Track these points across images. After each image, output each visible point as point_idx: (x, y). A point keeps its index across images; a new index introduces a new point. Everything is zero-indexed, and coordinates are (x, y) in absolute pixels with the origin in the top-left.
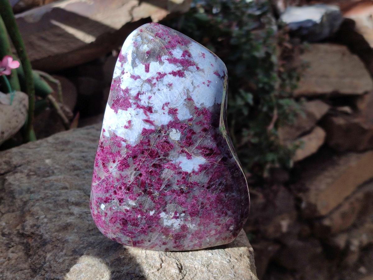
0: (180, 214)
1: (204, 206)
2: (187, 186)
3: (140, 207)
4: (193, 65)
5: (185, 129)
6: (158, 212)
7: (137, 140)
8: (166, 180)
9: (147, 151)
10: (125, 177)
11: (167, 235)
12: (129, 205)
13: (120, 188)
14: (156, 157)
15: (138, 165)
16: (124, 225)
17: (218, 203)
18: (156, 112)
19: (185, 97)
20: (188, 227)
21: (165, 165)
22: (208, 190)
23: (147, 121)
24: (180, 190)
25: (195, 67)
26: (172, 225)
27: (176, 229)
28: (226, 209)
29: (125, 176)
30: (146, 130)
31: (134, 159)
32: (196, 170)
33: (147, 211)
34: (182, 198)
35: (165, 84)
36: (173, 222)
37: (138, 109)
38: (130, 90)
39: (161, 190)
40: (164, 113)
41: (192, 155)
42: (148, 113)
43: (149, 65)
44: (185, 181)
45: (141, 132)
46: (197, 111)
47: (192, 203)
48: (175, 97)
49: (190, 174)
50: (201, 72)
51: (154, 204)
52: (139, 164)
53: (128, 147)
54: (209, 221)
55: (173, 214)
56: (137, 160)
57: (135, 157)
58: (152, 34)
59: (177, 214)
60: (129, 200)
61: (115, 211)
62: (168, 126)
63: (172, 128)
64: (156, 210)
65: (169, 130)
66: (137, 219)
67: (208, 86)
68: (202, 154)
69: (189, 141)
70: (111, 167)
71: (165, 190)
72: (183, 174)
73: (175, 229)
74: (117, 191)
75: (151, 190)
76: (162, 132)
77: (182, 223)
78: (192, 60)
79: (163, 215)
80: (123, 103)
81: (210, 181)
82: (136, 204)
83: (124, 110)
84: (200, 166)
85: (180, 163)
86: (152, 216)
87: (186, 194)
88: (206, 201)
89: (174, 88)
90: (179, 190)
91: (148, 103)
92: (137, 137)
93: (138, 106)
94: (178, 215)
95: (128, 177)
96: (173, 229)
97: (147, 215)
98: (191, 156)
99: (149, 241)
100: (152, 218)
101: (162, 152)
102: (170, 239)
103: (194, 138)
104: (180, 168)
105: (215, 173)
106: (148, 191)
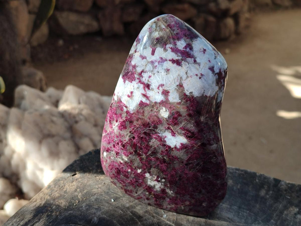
0: (161, 179)
1: (181, 179)
2: (169, 158)
3: (131, 163)
4: (191, 58)
5: (173, 110)
6: (144, 171)
7: (134, 109)
8: (153, 148)
9: (141, 119)
10: (122, 136)
11: (150, 193)
12: (123, 159)
13: (118, 144)
14: (147, 127)
15: (132, 129)
16: (118, 173)
17: (194, 180)
18: (153, 90)
19: (178, 83)
20: (167, 192)
21: (154, 135)
22: (186, 167)
23: (145, 95)
24: (163, 159)
25: (193, 59)
27: (157, 190)
28: (201, 187)
30: (143, 102)
32: (178, 147)
33: (135, 168)
34: (164, 166)
35: (164, 68)
36: (156, 184)
37: (139, 84)
38: (137, 66)
39: (148, 154)
40: (158, 93)
42: (146, 89)
43: (155, 49)
44: (167, 153)
45: (138, 103)
46: (186, 98)
47: (172, 173)
48: (170, 81)
49: (173, 149)
50: (197, 65)
51: (142, 164)
52: (134, 129)
53: (127, 112)
54: (185, 193)
55: (156, 177)
56: (132, 125)
57: (131, 122)
58: (165, 24)
59: (159, 179)
60: (123, 155)
61: (113, 160)
62: (160, 103)
63: (162, 106)
64: (143, 169)
65: (160, 108)
66: (127, 172)
67: (200, 78)
68: (184, 135)
69: (175, 121)
70: (114, 125)
71: (152, 156)
72: (167, 147)
74: (115, 145)
75: (140, 153)
76: (154, 107)
77: (162, 187)
78: (192, 53)
79: (147, 175)
80: (130, 76)
81: (189, 159)
82: (128, 160)
83: (130, 81)
84: (181, 144)
85: (165, 137)
87: (167, 164)
88: (183, 175)
89: (170, 73)
91: (148, 80)
92: (135, 106)
93: (140, 82)
95: (125, 137)
96: (155, 190)
97: (135, 171)
98: (175, 134)
99: (136, 193)
100: (139, 175)
101: (152, 124)
102: (152, 196)
103: (179, 119)
104: (165, 141)
105: (194, 154)
106: (138, 153)
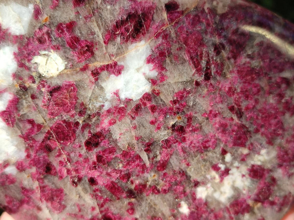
0: (224, 162)
1: (240, 110)
2: (175, 114)
5: (49, 37)
7: (16, 143)
8: (135, 141)
9: (49, 139)
10: (80, 210)
11: (248, 209)
14: (74, 132)
15: (68, 174)
17: (253, 79)
20: (259, 163)
21: (102, 123)
22: (212, 81)
24: (173, 130)
26: (235, 189)
27: (249, 187)
28: (277, 75)
29: (77, 210)
30: (5, 111)
31: (53, 172)
32: (154, 74)
33: (174, 215)
34: (192, 138)
36: (231, 183)
39: (148, 164)
41: (116, 60)
44: (162, 110)
47: (217, 126)
49: (154, 91)
51: (169, 194)
52: (68, 171)
53: (20, 167)
54: (276, 120)
55: (214, 173)
56: (58, 168)
57: (48, 169)
59: (219, 168)
62: (21, 65)
63: (29, 61)
64: (184, 198)
65: (33, 69)
68: (127, 41)
69: (80, 45)
71: (155, 156)
72: (145, 104)
73: (246, 188)
75: (137, 182)
76: (27, 85)
77: (244, 169)
79: (202, 193)
81: (197, 65)
84: (149, 60)
85: (117, 94)
86: (192, 213)
87: (189, 126)
88: (231, 100)
90: (172, 133)
92: (9, 137)
94: (222, 167)
95: (83, 205)
96: (244, 192)
98: (116, 64)
100: (196, 215)
101: (70, 114)
102: (259, 209)
103: (81, 33)
104: (128, 101)
105: (186, 43)
106: (135, 189)
